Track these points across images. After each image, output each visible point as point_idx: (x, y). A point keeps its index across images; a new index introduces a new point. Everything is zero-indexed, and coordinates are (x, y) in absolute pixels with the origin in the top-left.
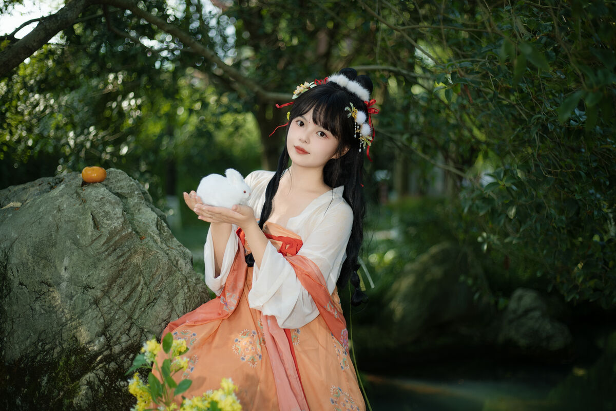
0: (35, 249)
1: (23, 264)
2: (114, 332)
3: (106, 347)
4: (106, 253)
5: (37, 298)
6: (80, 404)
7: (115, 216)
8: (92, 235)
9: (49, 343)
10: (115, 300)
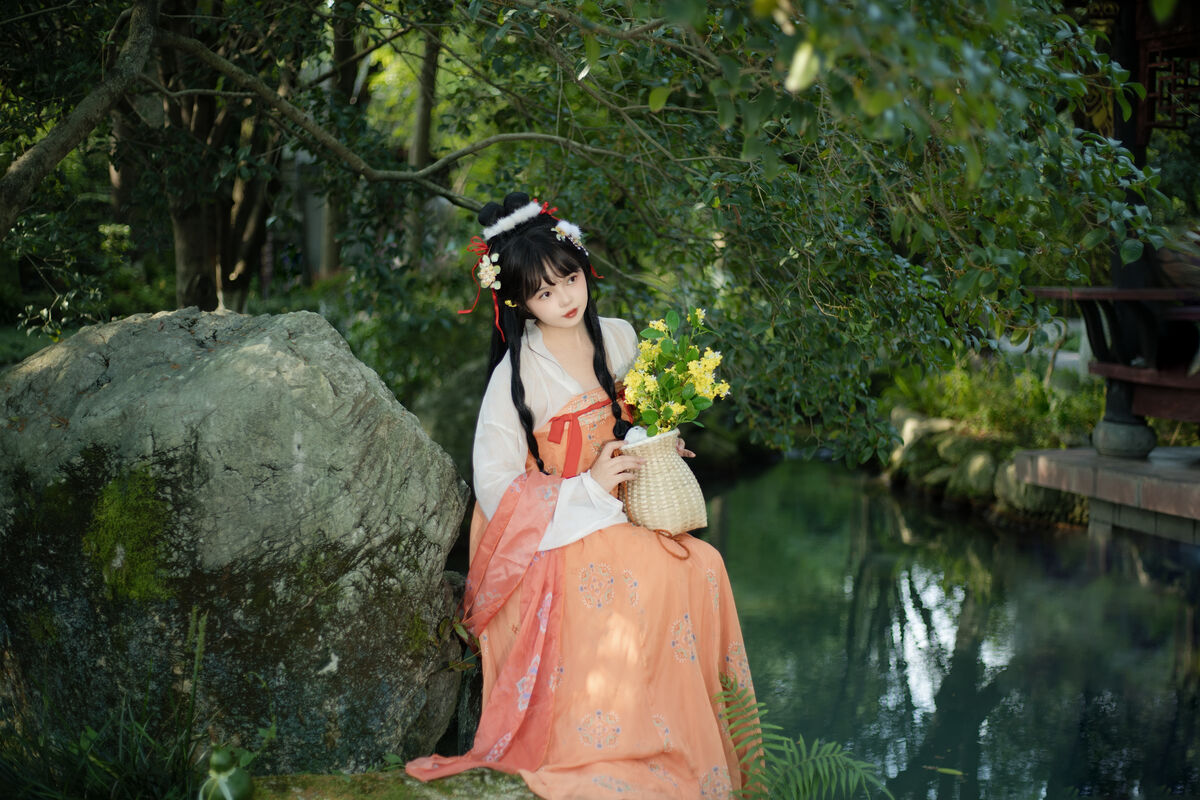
0: (248, 423)
1: (229, 443)
2: (373, 522)
3: (366, 539)
4: (352, 426)
5: (256, 485)
8: (334, 403)
9: (281, 540)
10: (368, 483)
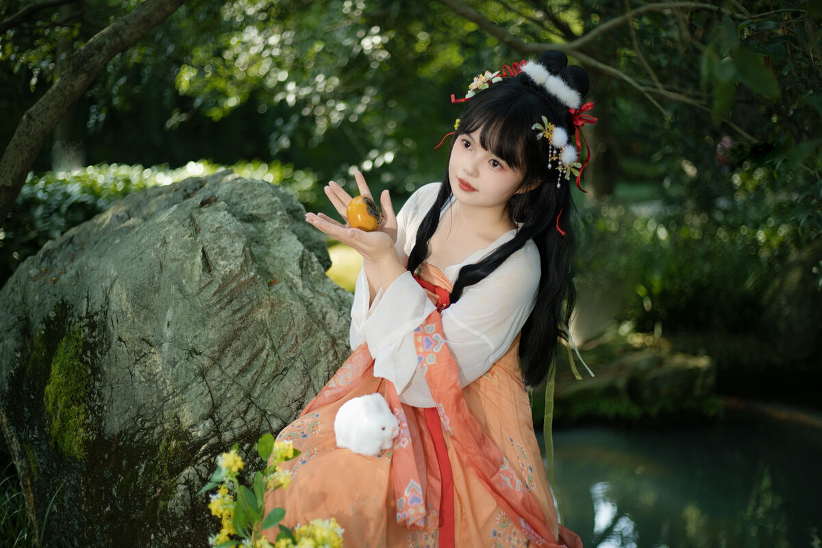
0: (135, 294)
1: (123, 312)
2: (225, 415)
3: (212, 433)
4: (218, 306)
5: (136, 360)
6: (174, 509)
7: (233, 254)
8: (201, 280)
9: (150, 420)
10: (228, 371)
